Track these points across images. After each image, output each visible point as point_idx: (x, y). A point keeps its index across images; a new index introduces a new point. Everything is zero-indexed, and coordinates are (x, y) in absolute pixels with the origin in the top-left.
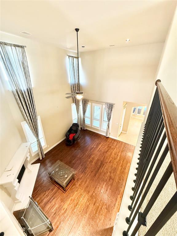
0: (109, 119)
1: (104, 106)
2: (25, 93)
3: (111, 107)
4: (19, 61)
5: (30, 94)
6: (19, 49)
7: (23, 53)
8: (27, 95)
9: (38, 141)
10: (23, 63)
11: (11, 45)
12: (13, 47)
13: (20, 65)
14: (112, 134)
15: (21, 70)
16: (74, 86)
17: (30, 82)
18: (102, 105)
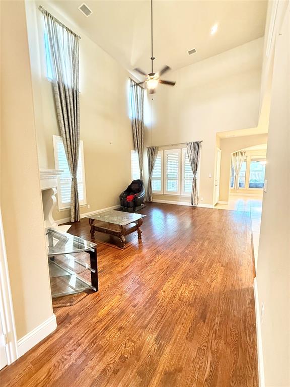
0: (195, 169)
1: (185, 150)
2: (69, 90)
3: (196, 147)
4: (69, 48)
5: (75, 95)
6: (72, 37)
7: (76, 43)
8: (71, 94)
9: (74, 180)
10: (73, 53)
11: (63, 26)
12: (65, 29)
13: (69, 53)
14: (202, 199)
15: (70, 59)
16: (137, 122)
17: (77, 73)
18: (181, 149)
